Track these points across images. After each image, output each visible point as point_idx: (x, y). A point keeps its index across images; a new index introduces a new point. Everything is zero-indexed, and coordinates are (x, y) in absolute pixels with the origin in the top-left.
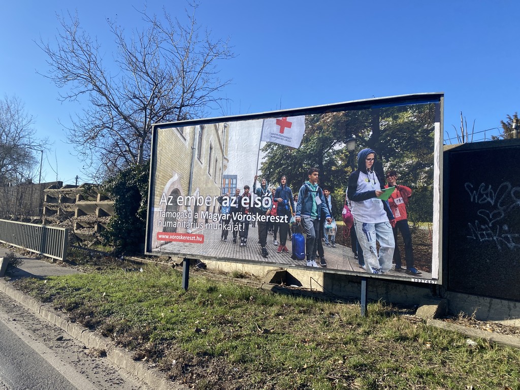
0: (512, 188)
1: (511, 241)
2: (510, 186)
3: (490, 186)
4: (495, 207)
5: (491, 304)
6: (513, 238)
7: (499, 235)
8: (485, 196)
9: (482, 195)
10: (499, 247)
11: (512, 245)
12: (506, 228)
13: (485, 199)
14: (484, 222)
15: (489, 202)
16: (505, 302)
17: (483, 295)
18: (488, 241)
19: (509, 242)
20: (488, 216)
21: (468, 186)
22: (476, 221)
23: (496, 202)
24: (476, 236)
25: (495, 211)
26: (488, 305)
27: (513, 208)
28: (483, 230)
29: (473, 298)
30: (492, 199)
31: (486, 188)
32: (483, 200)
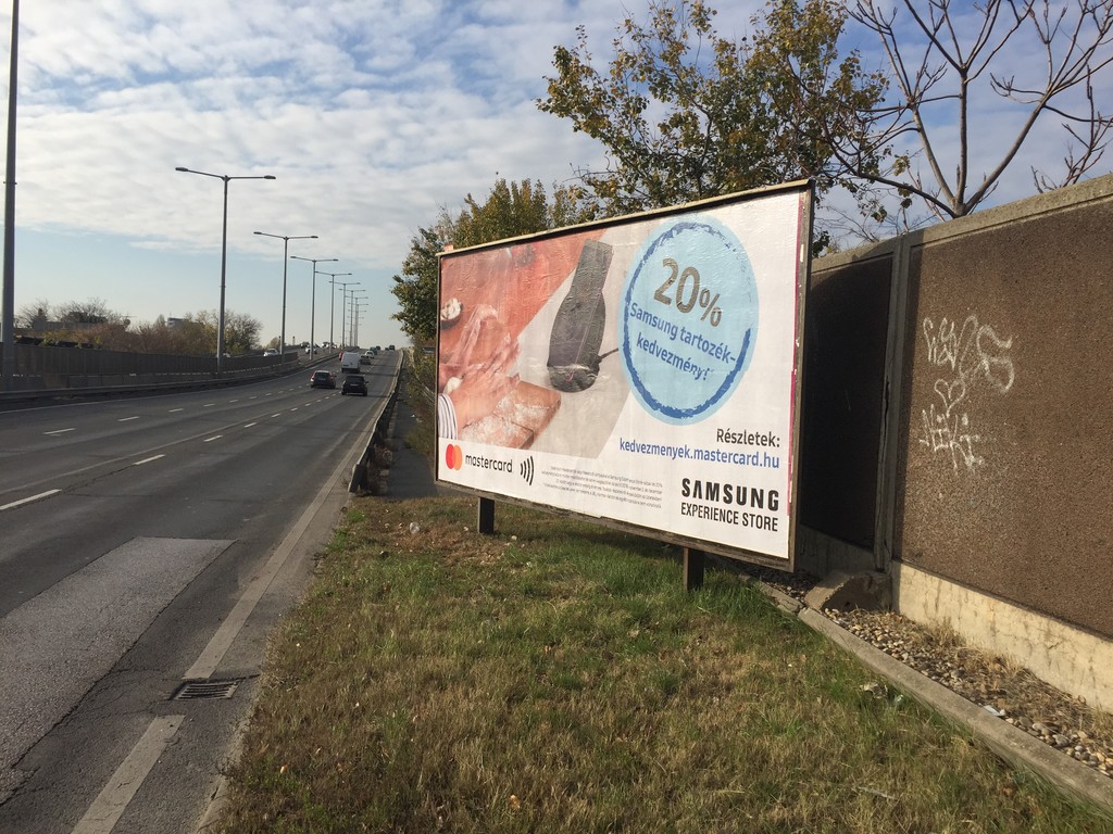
0: (978, 328)
1: (970, 452)
2: (976, 324)
3: (953, 325)
4: (955, 374)
5: (939, 591)
6: (973, 443)
7: (957, 439)
8: (945, 349)
9: (941, 348)
10: (956, 466)
11: (970, 460)
12: (966, 421)
13: (945, 356)
14: (940, 410)
15: (949, 362)
16: (956, 587)
17: (932, 571)
18: (943, 450)
19: (967, 454)
20: (946, 396)
21: (928, 325)
22: (932, 406)
23: (958, 360)
24: (931, 442)
25: (956, 383)
26: (936, 592)
27: (977, 375)
28: (938, 426)
29: (920, 574)
30: (953, 355)
31: (948, 327)
32: (942, 359)
